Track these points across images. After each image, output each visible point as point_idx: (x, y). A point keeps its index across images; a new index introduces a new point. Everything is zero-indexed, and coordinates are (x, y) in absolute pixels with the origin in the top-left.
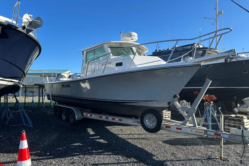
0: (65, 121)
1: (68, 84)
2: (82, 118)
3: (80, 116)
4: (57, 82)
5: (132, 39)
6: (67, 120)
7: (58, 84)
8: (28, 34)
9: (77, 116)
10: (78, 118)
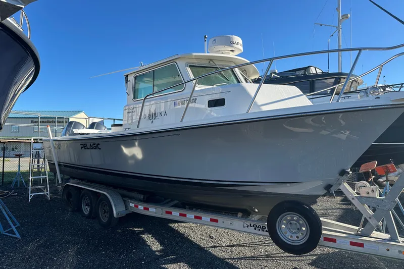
0: (89, 217)
1: (96, 142)
2: (127, 215)
3: (122, 208)
4: (68, 137)
5: (232, 51)
6: (93, 216)
7: (72, 141)
8: (4, 22)
9: (116, 210)
10: (117, 214)
